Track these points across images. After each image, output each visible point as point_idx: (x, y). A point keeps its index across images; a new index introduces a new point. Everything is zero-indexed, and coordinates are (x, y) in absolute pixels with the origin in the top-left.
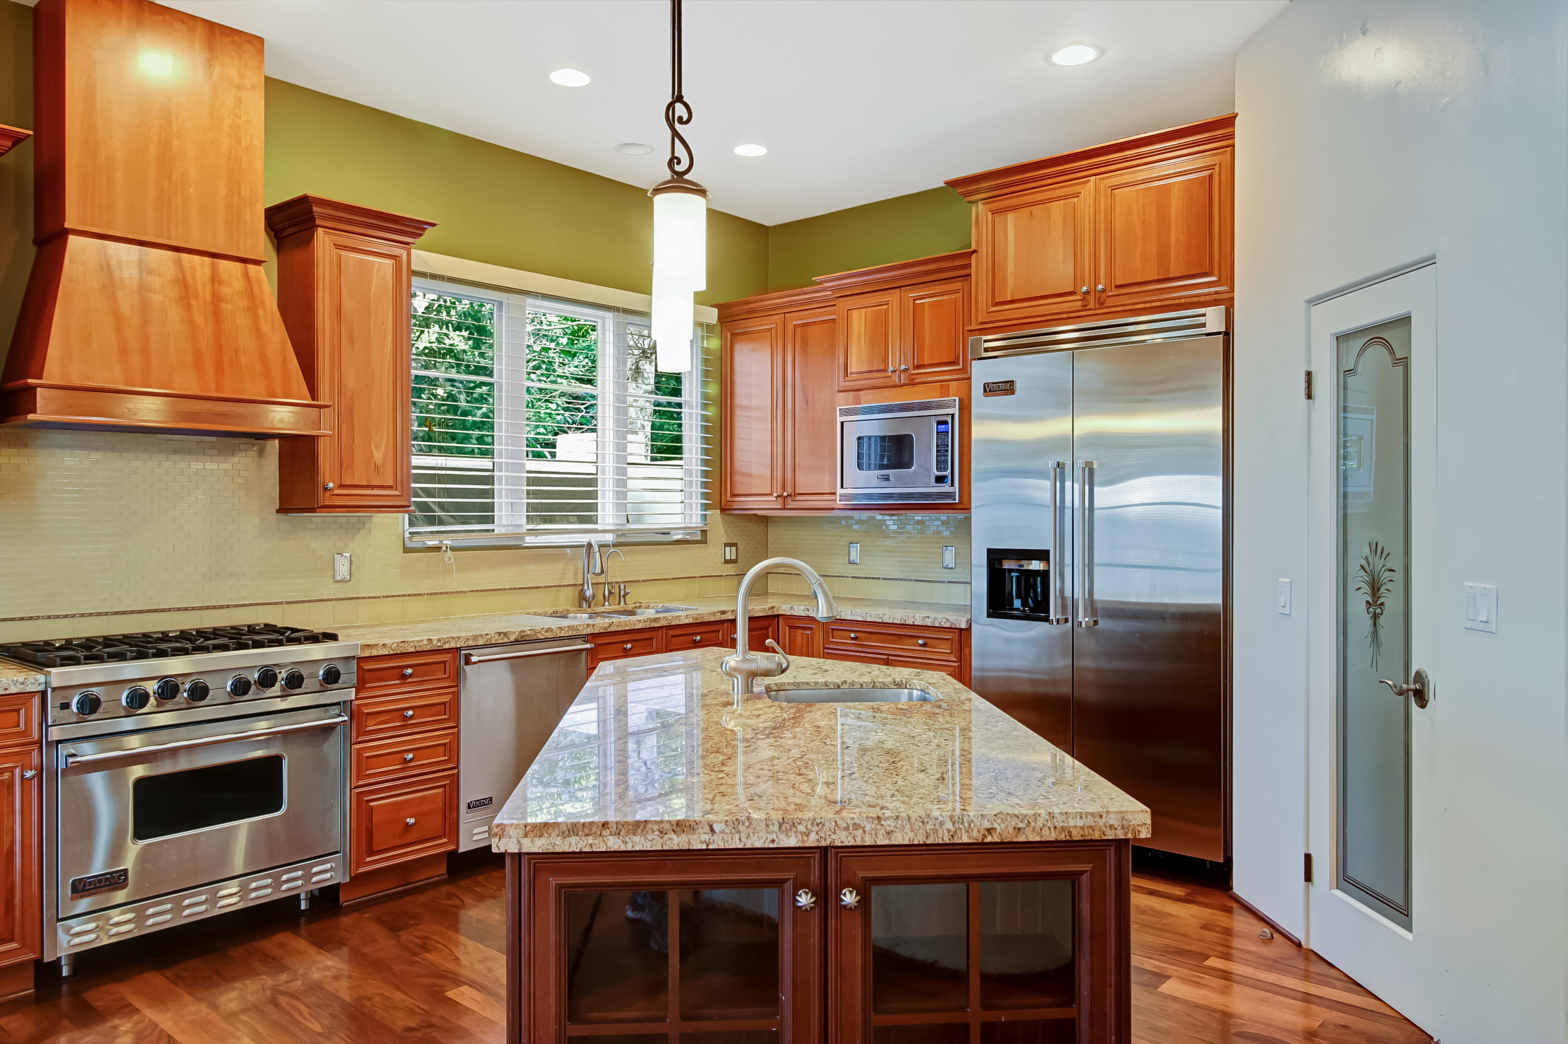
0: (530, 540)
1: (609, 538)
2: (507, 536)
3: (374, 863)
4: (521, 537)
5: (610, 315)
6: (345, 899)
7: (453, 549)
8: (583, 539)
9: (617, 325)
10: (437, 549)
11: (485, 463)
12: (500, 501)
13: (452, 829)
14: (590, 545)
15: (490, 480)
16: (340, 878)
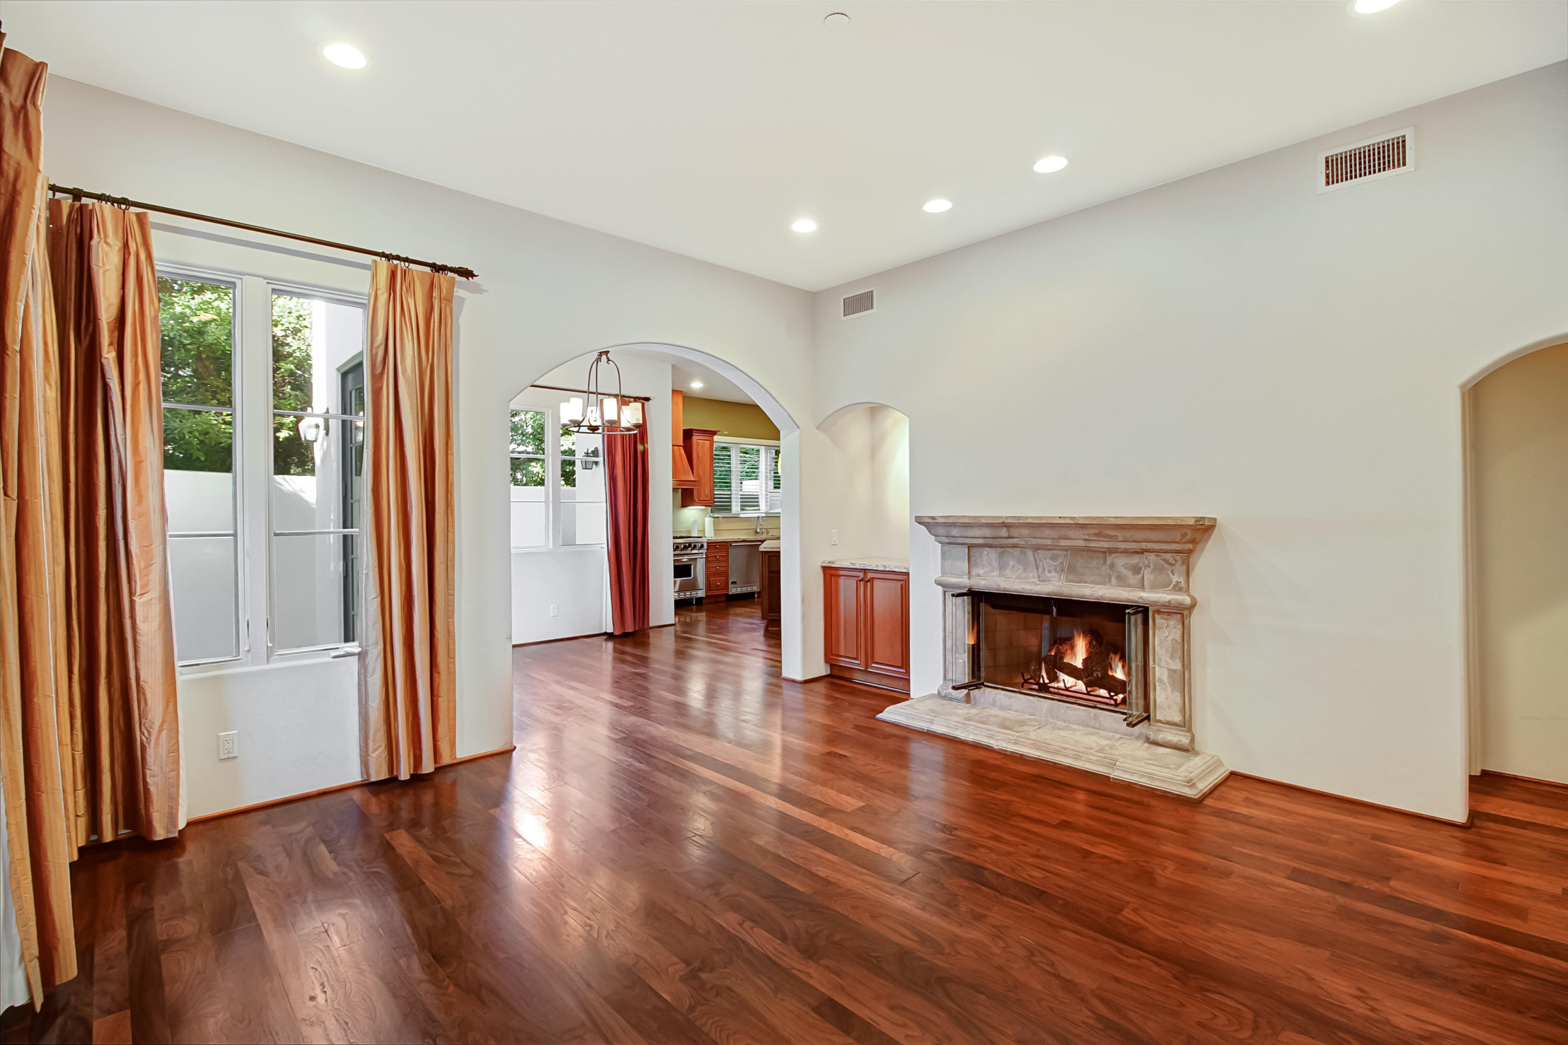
0: (741, 516)
1: (764, 515)
2: (735, 514)
3: (711, 593)
4: (739, 514)
5: (763, 447)
6: (704, 601)
7: (723, 517)
8: (756, 515)
9: (765, 449)
10: (718, 517)
11: (728, 493)
12: (733, 504)
13: (727, 588)
14: (758, 517)
15: (730, 498)
16: (704, 595)
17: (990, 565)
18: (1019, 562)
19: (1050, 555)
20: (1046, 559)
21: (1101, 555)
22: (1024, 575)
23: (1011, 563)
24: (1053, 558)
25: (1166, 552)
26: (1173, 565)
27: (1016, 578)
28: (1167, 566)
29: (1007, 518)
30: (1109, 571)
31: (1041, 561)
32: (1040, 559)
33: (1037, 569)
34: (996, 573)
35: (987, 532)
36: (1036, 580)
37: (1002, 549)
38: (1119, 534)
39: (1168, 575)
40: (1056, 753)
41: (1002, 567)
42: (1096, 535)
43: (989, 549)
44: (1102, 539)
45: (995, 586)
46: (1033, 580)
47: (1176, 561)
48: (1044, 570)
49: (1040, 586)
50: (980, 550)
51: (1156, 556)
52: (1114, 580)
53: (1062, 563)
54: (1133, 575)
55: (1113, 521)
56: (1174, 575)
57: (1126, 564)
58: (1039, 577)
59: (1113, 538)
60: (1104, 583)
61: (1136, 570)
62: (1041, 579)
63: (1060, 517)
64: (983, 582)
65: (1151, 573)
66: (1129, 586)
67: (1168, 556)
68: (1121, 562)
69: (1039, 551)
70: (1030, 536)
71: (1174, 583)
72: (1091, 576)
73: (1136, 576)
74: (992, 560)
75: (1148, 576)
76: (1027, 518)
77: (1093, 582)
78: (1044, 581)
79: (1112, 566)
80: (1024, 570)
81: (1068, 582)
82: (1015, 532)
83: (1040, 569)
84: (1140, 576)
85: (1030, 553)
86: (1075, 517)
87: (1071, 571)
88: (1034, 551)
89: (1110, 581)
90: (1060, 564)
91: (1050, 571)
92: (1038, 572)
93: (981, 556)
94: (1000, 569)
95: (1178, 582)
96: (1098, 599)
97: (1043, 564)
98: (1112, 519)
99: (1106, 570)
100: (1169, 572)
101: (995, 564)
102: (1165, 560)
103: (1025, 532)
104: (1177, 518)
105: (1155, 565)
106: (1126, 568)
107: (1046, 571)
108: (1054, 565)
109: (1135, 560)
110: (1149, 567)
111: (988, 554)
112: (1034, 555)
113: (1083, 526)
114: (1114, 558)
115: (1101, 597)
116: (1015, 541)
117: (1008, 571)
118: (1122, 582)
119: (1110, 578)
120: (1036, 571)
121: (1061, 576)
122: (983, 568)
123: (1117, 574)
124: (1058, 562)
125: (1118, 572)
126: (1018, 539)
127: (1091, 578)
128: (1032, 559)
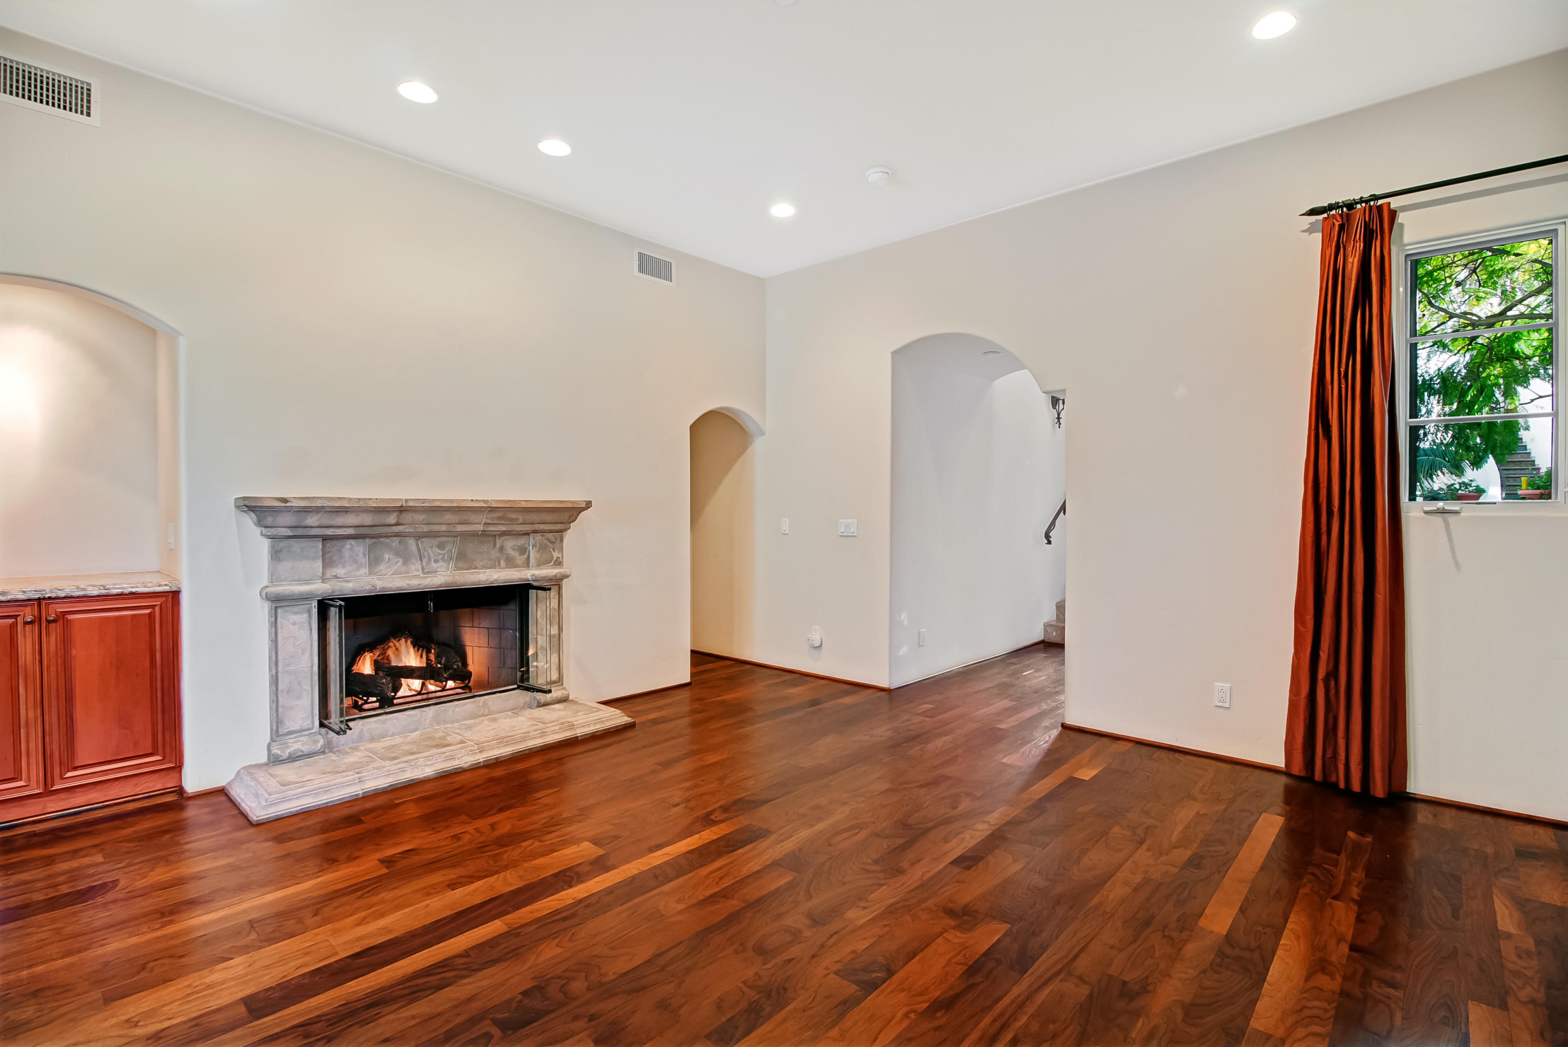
17: (355, 561)
18: (397, 554)
19: (437, 543)
20: (432, 547)
21: (491, 539)
22: (404, 569)
23: (387, 556)
24: (441, 546)
25: (551, 531)
26: (554, 543)
27: (392, 574)
28: (549, 544)
29: (406, 501)
30: (498, 554)
31: (425, 550)
32: (425, 548)
33: (421, 560)
34: (364, 571)
35: (367, 519)
36: (420, 573)
37: (374, 540)
38: (520, 517)
39: (550, 552)
40: (524, 739)
41: (374, 562)
42: (499, 518)
43: (352, 542)
44: (503, 522)
45: (368, 587)
46: (416, 573)
47: (556, 539)
48: (429, 560)
49: (429, 579)
50: (339, 543)
51: (542, 536)
52: (503, 563)
53: (451, 551)
54: (520, 555)
55: (524, 505)
56: (554, 551)
57: (514, 546)
58: (423, 569)
59: (513, 521)
60: (493, 567)
61: (523, 550)
62: (425, 571)
63: (472, 500)
64: (350, 585)
65: (538, 551)
66: (516, 566)
67: (550, 535)
68: (510, 544)
69: (423, 540)
70: (425, 522)
71: (555, 559)
72: (481, 560)
73: (522, 557)
74: (357, 556)
75: (533, 554)
76: (434, 500)
77: (484, 567)
78: (429, 572)
79: (502, 549)
80: (404, 563)
81: (457, 570)
82: (407, 517)
83: (425, 561)
84: (526, 556)
85: (411, 542)
86: (488, 501)
87: (463, 560)
88: (417, 540)
89: (499, 564)
90: (448, 551)
91: (436, 561)
92: (422, 564)
93: (340, 551)
94: (370, 565)
95: (558, 558)
96: (492, 583)
97: (429, 554)
98: (523, 502)
99: (496, 553)
100: (551, 550)
101: (364, 560)
102: (548, 540)
103: (420, 517)
104: (574, 502)
105: (540, 544)
106: (513, 550)
107: (433, 560)
108: (441, 554)
109: (521, 541)
110: (536, 547)
111: (352, 549)
112: (417, 545)
113: (492, 510)
114: (503, 541)
115: (495, 580)
116: (401, 528)
117: (382, 567)
118: (511, 563)
119: (499, 561)
120: (419, 562)
121: (449, 564)
122: (344, 567)
123: (506, 556)
124: (446, 550)
125: (507, 554)
126: (406, 526)
127: (481, 563)
128: (414, 548)
